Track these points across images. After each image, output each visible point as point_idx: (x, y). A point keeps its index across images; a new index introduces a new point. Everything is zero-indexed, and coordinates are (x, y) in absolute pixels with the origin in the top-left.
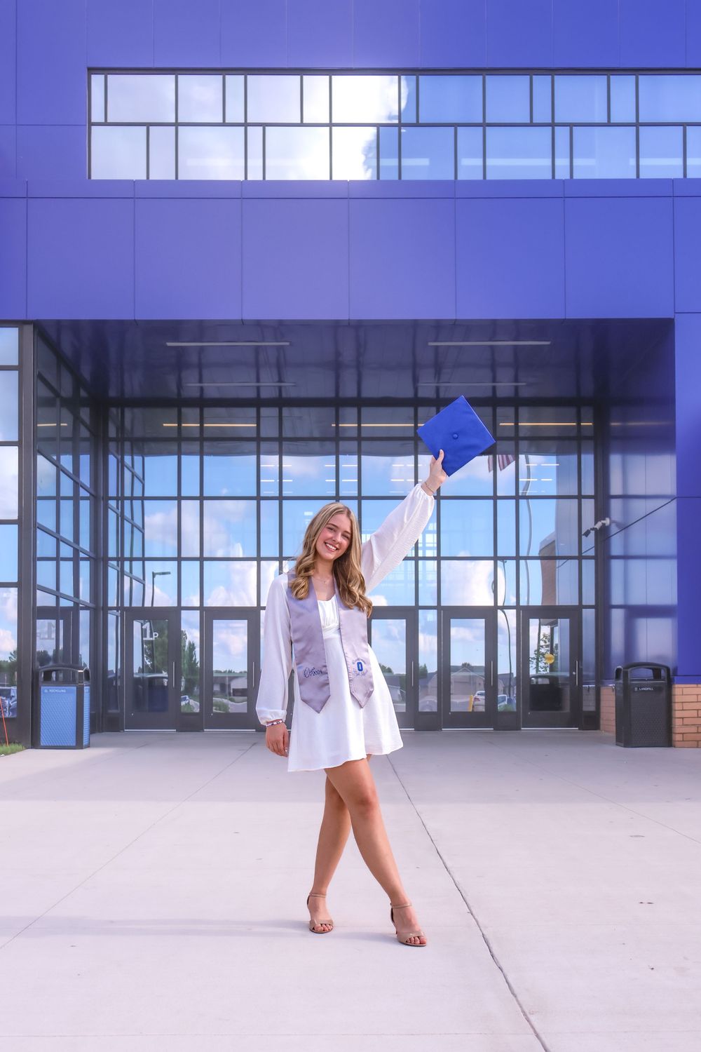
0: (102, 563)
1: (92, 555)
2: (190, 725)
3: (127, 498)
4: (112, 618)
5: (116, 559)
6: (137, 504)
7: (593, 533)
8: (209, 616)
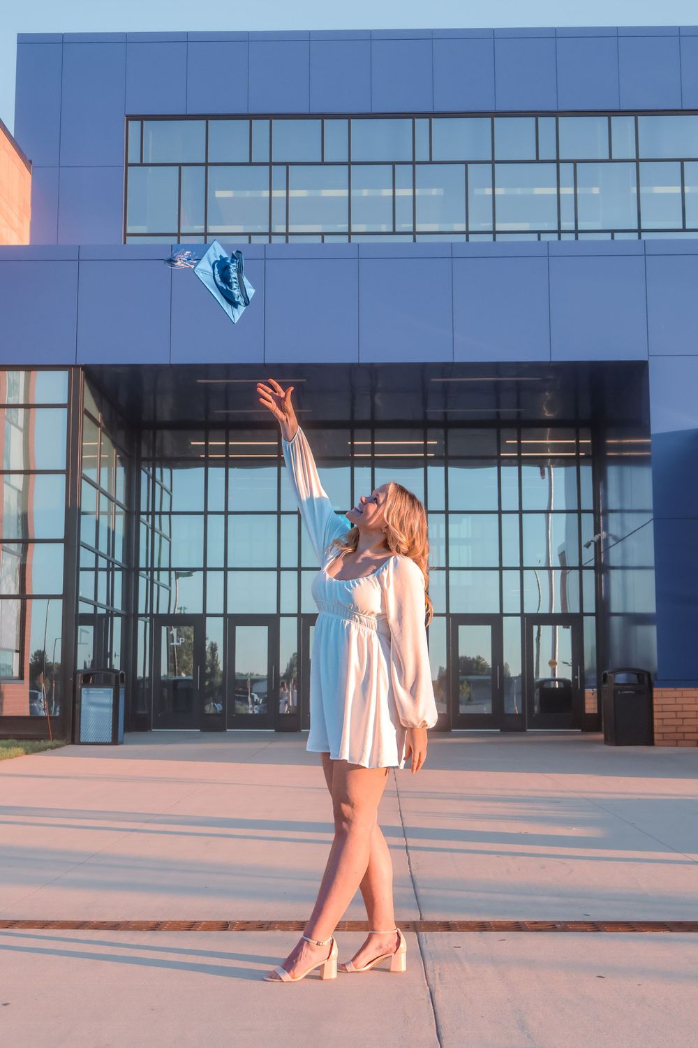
0: (133, 574)
1: (125, 566)
2: (214, 725)
3: (157, 513)
4: (141, 624)
5: (146, 569)
6: (165, 518)
7: (593, 544)
8: (233, 622)
